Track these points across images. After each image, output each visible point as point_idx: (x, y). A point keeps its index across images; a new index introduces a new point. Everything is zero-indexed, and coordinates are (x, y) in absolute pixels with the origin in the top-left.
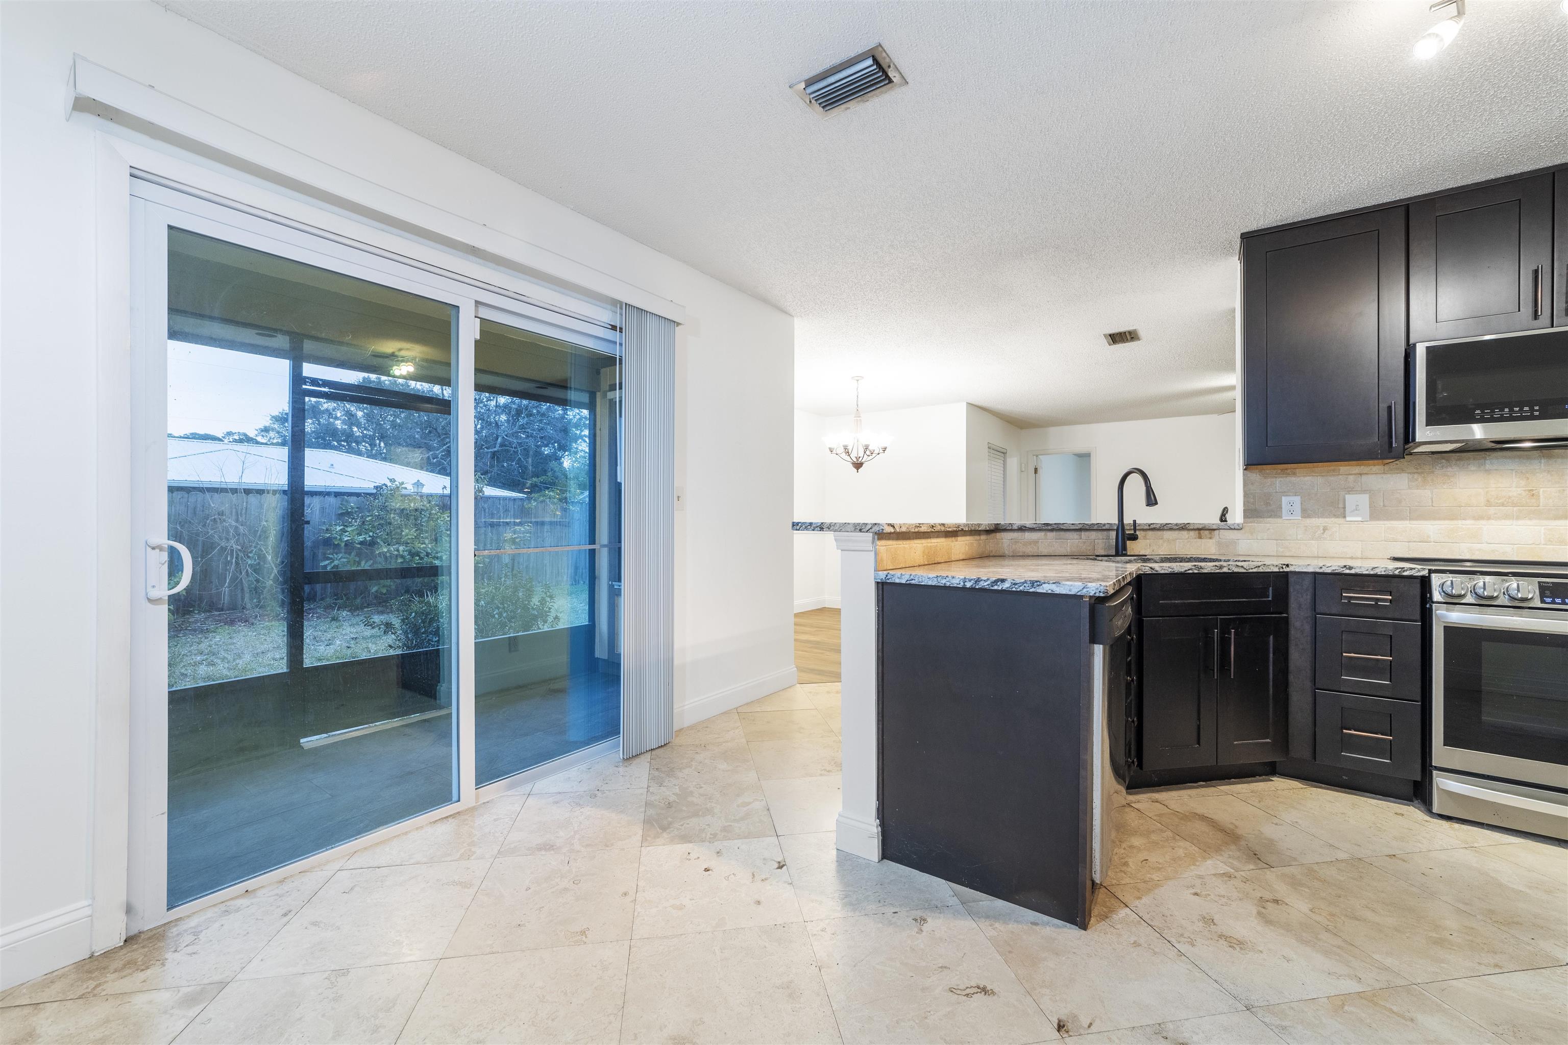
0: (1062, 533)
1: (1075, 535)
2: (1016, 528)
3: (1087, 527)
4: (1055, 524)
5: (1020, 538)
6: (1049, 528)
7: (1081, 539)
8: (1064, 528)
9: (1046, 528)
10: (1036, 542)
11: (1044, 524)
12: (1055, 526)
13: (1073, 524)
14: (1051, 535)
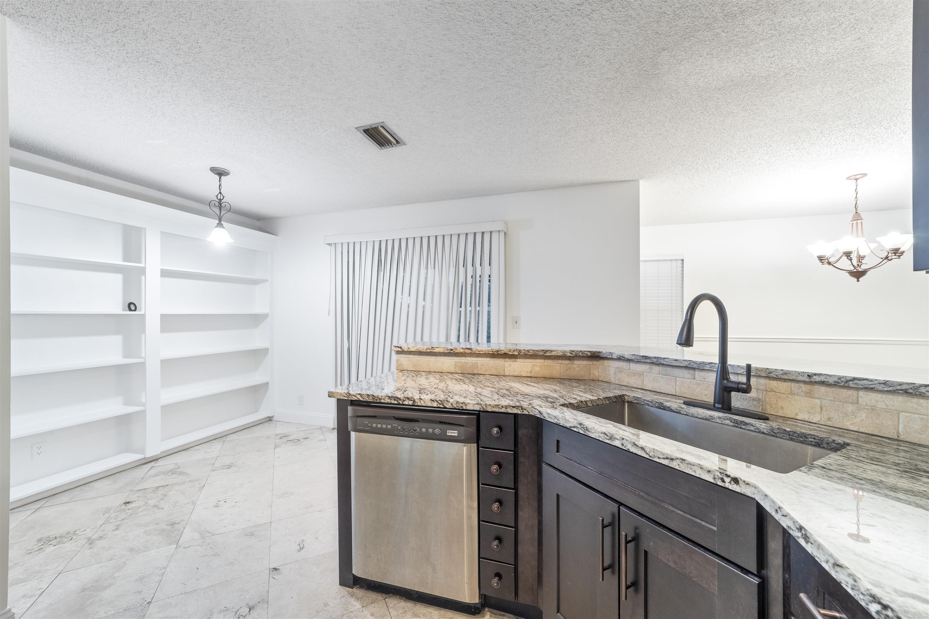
0: (669, 369)
1: (686, 373)
2: (616, 357)
3: (695, 366)
4: (655, 358)
5: (625, 368)
6: (648, 361)
7: (694, 379)
8: (665, 363)
9: (645, 360)
10: (641, 374)
11: (643, 356)
12: (655, 360)
13: (676, 360)
14: (656, 369)
